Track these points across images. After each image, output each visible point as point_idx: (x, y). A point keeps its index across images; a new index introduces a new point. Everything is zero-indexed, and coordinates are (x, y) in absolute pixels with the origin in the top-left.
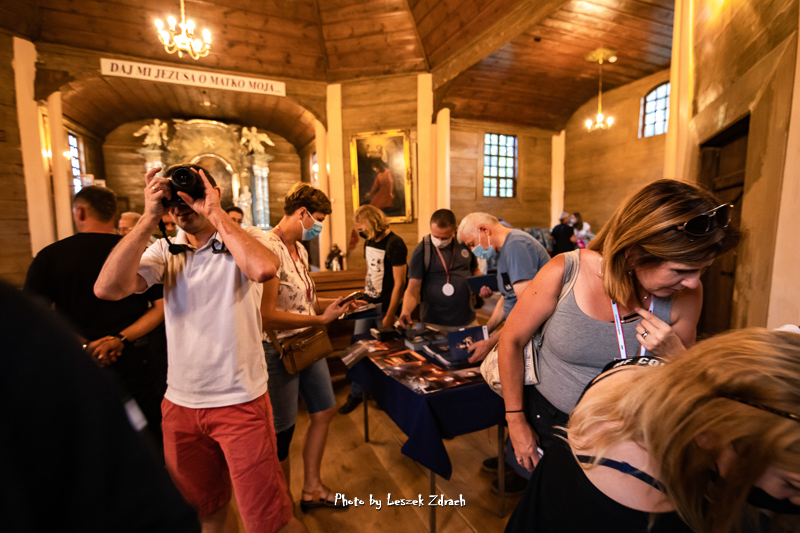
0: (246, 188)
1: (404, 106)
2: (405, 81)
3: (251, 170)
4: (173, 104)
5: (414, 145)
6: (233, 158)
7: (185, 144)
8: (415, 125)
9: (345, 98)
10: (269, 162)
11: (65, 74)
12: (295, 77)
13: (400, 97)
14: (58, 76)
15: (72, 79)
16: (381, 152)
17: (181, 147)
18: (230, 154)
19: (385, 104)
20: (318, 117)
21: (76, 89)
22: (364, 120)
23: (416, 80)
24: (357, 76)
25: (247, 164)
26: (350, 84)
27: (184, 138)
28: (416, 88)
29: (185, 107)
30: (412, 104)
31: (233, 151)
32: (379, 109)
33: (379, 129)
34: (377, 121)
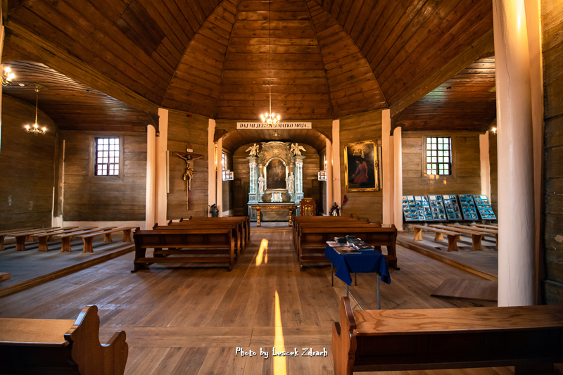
0: (292, 173)
1: (374, 128)
2: (374, 114)
3: (294, 164)
4: (262, 136)
5: (380, 148)
6: (286, 158)
7: (266, 153)
8: (380, 137)
9: (341, 126)
10: (303, 159)
11: (224, 130)
12: (316, 119)
13: (372, 123)
14: (222, 132)
15: (227, 132)
16: (361, 152)
17: (264, 155)
18: (285, 156)
19: (364, 127)
20: (328, 137)
21: (227, 135)
22: (351, 137)
23: (381, 113)
24: (348, 115)
25: (292, 161)
26: (344, 119)
27: (265, 151)
28: (381, 117)
29: (267, 137)
30: (379, 126)
31: (286, 155)
32: (360, 130)
33: (359, 141)
34: (359, 136)
